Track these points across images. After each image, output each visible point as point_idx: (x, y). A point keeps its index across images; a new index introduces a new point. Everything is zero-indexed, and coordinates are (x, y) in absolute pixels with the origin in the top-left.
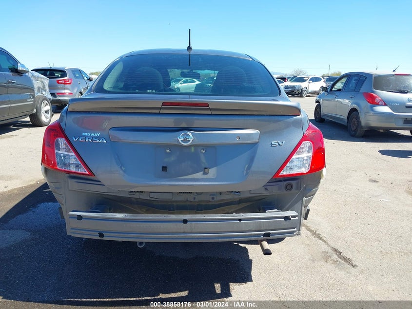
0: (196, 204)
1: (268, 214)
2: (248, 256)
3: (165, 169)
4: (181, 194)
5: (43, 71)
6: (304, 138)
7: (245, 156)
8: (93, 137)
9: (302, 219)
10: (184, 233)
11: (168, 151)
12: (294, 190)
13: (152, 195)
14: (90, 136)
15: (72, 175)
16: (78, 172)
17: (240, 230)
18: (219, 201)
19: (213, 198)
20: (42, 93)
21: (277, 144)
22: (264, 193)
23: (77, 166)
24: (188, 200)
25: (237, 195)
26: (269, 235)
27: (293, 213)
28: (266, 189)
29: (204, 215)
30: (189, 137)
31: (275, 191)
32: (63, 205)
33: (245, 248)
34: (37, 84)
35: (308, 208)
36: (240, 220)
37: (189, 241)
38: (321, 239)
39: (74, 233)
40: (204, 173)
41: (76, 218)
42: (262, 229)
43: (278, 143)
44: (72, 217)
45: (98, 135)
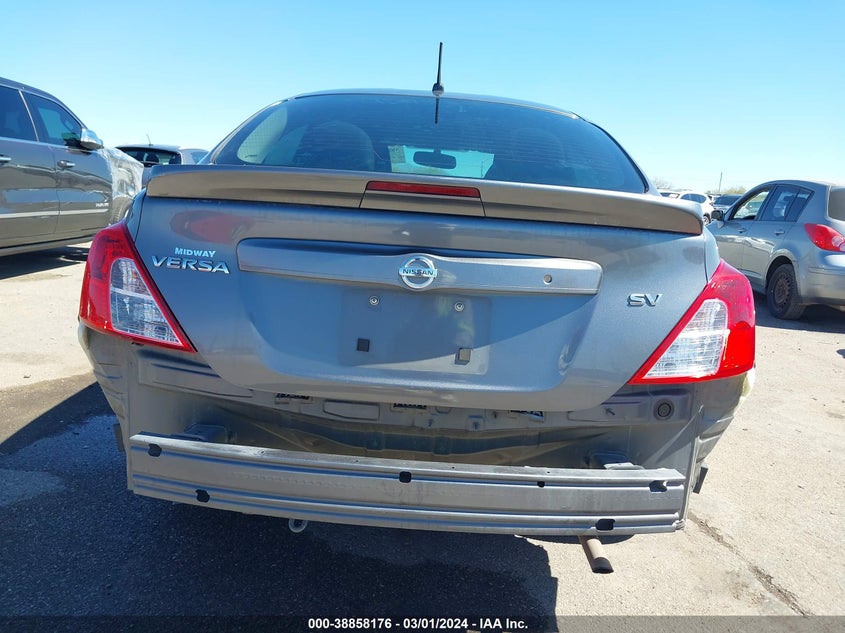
0: (434, 436)
1: (611, 472)
2: (548, 569)
3: (363, 345)
4: (399, 409)
5: (137, 152)
6: (708, 293)
7: (561, 325)
8: (198, 259)
9: (690, 490)
10: (401, 505)
11: (374, 302)
12: (674, 420)
13: (331, 408)
14: (193, 257)
15: (147, 347)
16: (161, 340)
17: (541, 508)
18: (490, 432)
19: (476, 425)
20: (128, 194)
21: (643, 300)
22: (603, 420)
23: (161, 329)
24: (417, 424)
25: (537, 421)
26: (609, 524)
27: (674, 474)
28: (608, 411)
29: (452, 465)
30: (427, 270)
31: (629, 418)
32: (123, 418)
33: (540, 549)
34: (117, 175)
35: (703, 465)
36: (541, 484)
37: (413, 526)
38: (719, 539)
39: (139, 486)
40: (458, 361)
41: (145, 450)
42: (595, 509)
43: (645, 297)
44: (138, 446)
45: (212, 254)
